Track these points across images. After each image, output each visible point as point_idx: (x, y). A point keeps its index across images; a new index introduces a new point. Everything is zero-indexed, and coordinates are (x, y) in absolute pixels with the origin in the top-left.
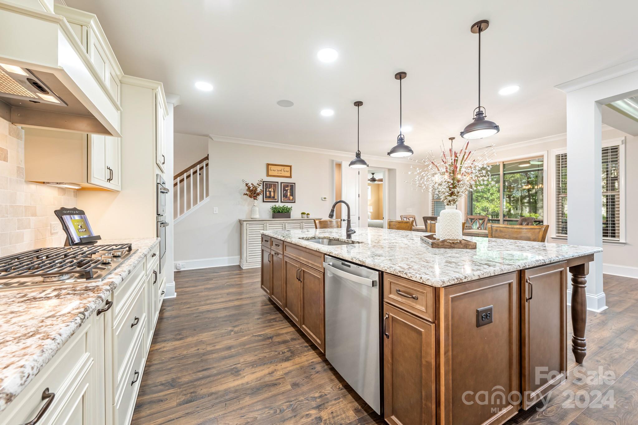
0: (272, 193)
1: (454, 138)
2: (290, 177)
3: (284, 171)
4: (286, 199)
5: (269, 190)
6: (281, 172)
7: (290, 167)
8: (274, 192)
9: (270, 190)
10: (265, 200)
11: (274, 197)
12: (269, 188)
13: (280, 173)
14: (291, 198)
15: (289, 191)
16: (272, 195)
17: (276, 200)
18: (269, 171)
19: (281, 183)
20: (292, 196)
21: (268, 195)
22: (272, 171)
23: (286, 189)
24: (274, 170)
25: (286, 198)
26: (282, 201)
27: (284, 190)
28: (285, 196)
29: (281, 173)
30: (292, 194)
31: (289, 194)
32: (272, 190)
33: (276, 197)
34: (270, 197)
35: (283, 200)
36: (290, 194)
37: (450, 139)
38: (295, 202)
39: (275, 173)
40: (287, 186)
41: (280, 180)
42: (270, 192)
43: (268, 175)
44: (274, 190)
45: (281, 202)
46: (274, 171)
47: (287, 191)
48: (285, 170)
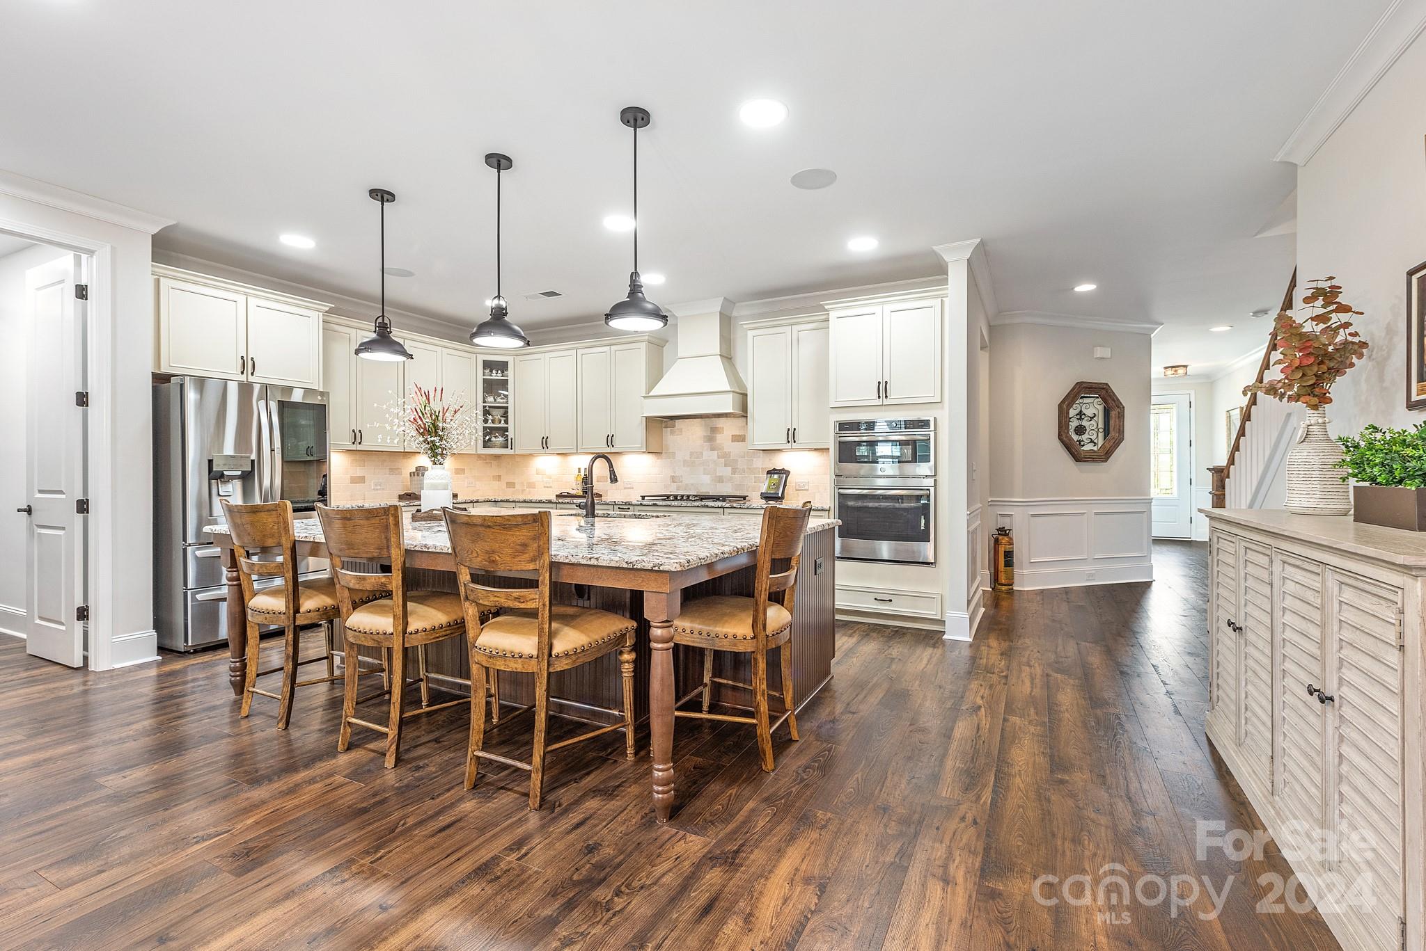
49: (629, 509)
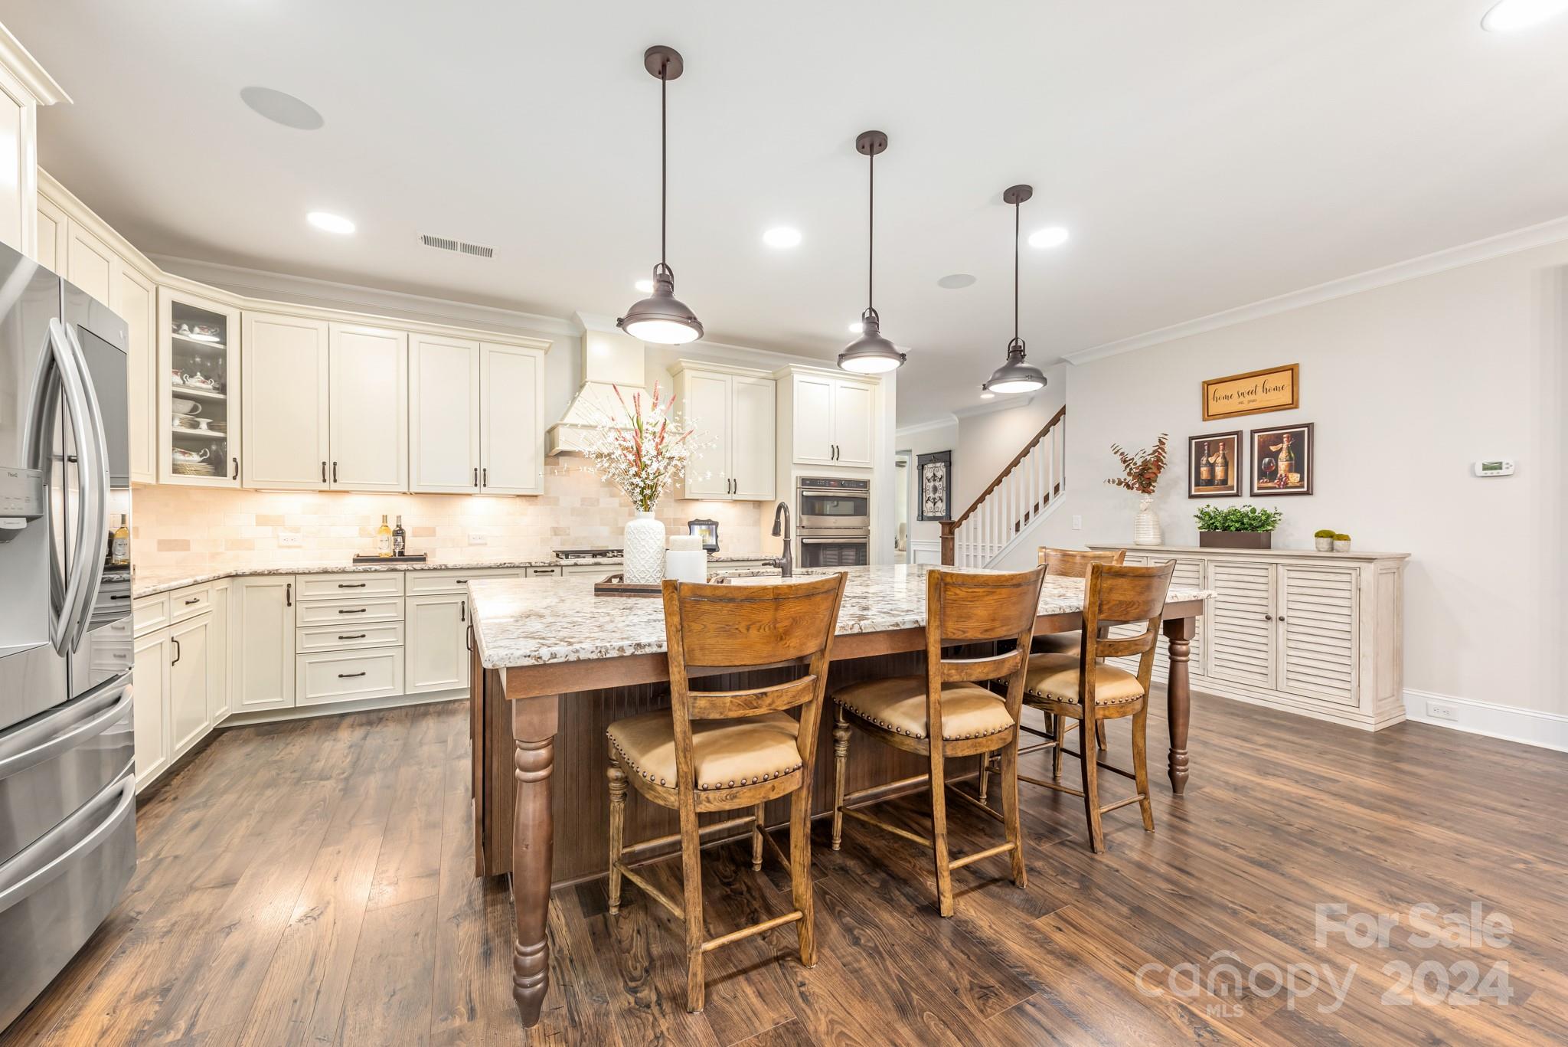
0: (1220, 469)
2: (1294, 404)
3: (1266, 390)
4: (1270, 485)
5: (1207, 461)
6: (1252, 397)
7: (1293, 367)
8: (1226, 465)
9: (1212, 460)
10: (1193, 493)
11: (1224, 482)
12: (1209, 456)
13: (1249, 402)
14: (1294, 478)
15: (1283, 455)
16: (1219, 472)
17: (1232, 488)
18: (1211, 402)
19: (1253, 432)
20: (1296, 471)
21: (1205, 475)
22: (1222, 402)
23: (1273, 448)
24: (1225, 397)
25: (1272, 480)
26: (1256, 491)
27: (1264, 451)
28: (1268, 473)
29: (1254, 401)
30: (1297, 465)
31: (1282, 466)
32: (1220, 460)
33: (1233, 481)
34: (1210, 482)
35: (1259, 488)
36: (1290, 466)
38: (1307, 492)
39: (1233, 405)
40: (1278, 439)
41: (1245, 424)
42: (1212, 466)
43: (1208, 416)
44: (1224, 457)
45: (1253, 495)
46: (1228, 398)
47: (1275, 455)
48: (1267, 386)
49: (553, 571)
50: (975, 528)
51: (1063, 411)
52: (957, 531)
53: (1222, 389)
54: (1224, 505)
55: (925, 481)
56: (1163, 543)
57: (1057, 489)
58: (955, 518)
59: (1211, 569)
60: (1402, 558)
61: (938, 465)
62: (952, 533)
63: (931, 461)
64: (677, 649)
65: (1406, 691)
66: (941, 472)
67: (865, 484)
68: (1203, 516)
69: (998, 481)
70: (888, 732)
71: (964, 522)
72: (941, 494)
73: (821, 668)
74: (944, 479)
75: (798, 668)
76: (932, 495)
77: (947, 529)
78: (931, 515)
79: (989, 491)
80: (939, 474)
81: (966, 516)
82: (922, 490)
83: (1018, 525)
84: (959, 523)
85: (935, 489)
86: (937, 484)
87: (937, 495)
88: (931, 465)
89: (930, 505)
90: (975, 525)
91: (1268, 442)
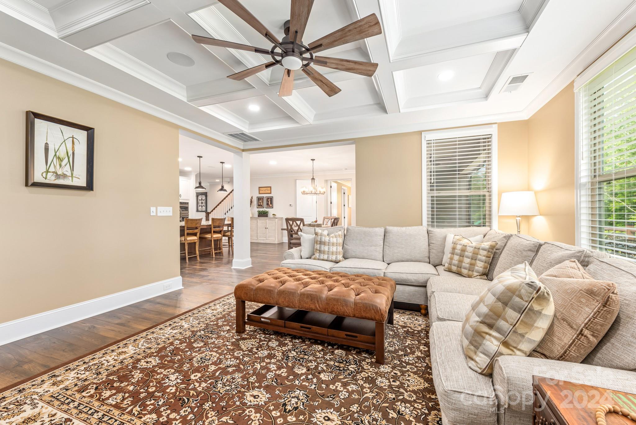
0: (261, 203)
1: (314, 160)
2: (271, 193)
4: (268, 206)
7: (270, 187)
8: (262, 202)
10: (257, 207)
11: (262, 205)
14: (271, 205)
17: (263, 207)
18: (260, 191)
19: (266, 197)
21: (259, 204)
27: (267, 201)
28: (268, 204)
29: (266, 192)
30: (271, 203)
31: (269, 203)
33: (263, 205)
34: (260, 205)
37: (311, 160)
38: (272, 208)
39: (263, 192)
40: (269, 199)
41: (265, 195)
42: (260, 202)
43: (260, 193)
45: (265, 208)
46: (263, 190)
47: (269, 201)
48: (268, 190)
50: (215, 214)
51: (233, 190)
52: (210, 215)
53: (262, 189)
54: (261, 210)
55: (199, 200)
56: (253, 216)
57: (232, 208)
58: (209, 211)
59: (258, 221)
60: (282, 218)
61: (203, 196)
62: (209, 215)
63: (201, 195)
64: (186, 225)
65: (283, 238)
66: (204, 198)
67: (188, 203)
68: (259, 212)
69: (220, 203)
70: (206, 238)
71: (212, 212)
72: (204, 204)
73: (199, 228)
74: (205, 200)
75: (196, 228)
76: (201, 205)
77: (207, 214)
78: (201, 210)
79: (218, 205)
80: (203, 199)
81: (212, 211)
82: (197, 203)
83: (225, 214)
84: (210, 213)
85: (202, 203)
86: (203, 201)
87: (203, 205)
88: (201, 196)
89: (200, 207)
90: (215, 213)
91: (268, 198)
